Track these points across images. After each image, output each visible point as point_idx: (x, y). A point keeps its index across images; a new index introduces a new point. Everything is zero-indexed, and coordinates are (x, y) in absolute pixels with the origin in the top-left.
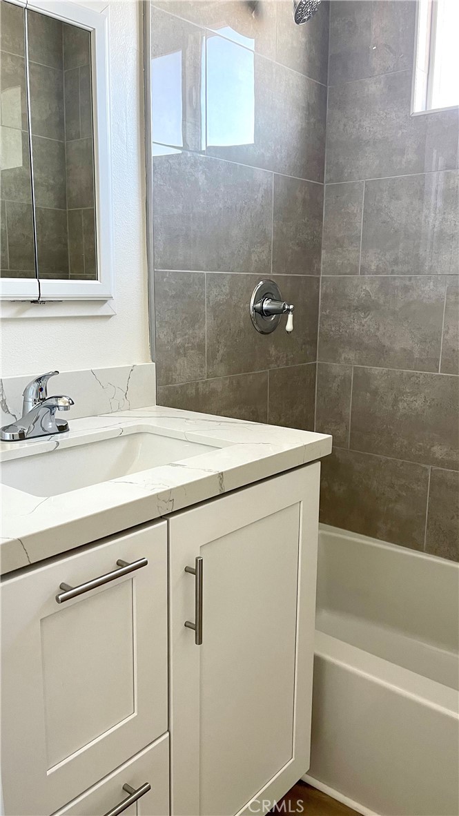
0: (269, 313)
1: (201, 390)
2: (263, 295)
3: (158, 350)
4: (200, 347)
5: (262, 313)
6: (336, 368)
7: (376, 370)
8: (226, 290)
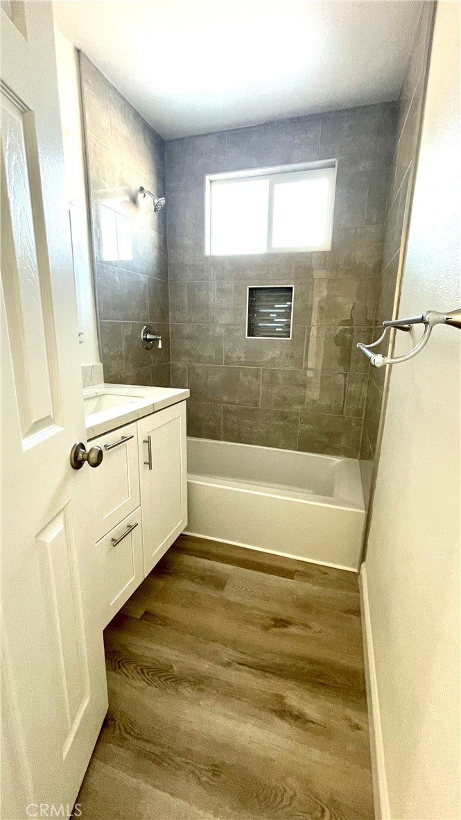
0: (150, 340)
1: (123, 376)
2: (146, 332)
3: (103, 357)
4: (121, 356)
5: (146, 339)
6: (179, 365)
7: (198, 365)
8: (131, 329)
